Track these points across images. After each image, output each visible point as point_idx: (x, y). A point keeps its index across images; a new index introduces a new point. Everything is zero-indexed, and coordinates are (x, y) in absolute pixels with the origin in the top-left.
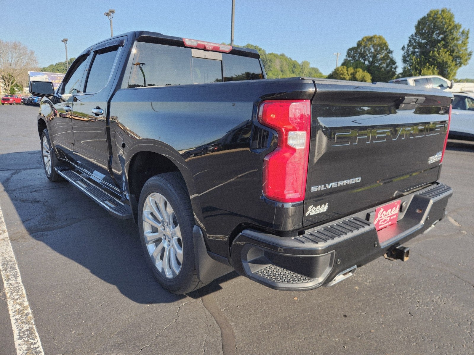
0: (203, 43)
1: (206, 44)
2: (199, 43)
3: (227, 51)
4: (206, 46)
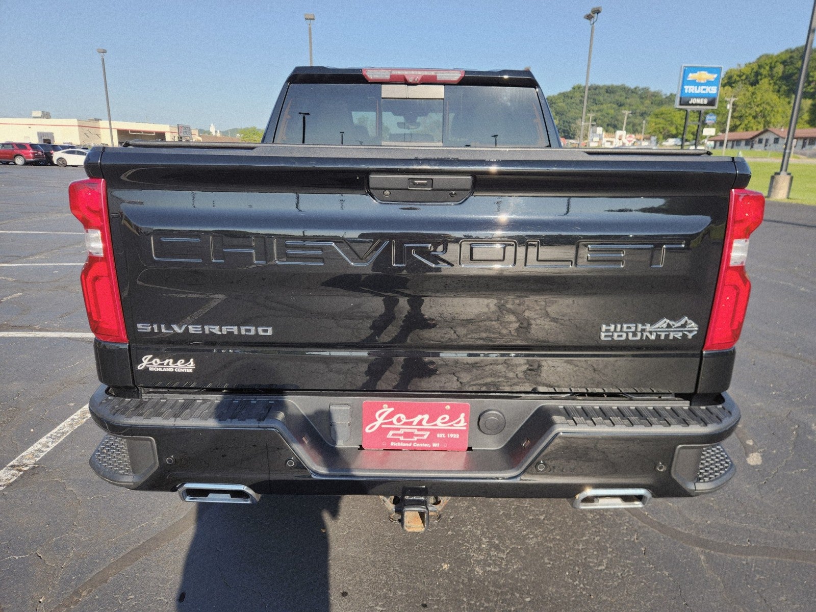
0: (399, 73)
1: (405, 73)
2: (394, 73)
3: (455, 81)
4: (407, 78)
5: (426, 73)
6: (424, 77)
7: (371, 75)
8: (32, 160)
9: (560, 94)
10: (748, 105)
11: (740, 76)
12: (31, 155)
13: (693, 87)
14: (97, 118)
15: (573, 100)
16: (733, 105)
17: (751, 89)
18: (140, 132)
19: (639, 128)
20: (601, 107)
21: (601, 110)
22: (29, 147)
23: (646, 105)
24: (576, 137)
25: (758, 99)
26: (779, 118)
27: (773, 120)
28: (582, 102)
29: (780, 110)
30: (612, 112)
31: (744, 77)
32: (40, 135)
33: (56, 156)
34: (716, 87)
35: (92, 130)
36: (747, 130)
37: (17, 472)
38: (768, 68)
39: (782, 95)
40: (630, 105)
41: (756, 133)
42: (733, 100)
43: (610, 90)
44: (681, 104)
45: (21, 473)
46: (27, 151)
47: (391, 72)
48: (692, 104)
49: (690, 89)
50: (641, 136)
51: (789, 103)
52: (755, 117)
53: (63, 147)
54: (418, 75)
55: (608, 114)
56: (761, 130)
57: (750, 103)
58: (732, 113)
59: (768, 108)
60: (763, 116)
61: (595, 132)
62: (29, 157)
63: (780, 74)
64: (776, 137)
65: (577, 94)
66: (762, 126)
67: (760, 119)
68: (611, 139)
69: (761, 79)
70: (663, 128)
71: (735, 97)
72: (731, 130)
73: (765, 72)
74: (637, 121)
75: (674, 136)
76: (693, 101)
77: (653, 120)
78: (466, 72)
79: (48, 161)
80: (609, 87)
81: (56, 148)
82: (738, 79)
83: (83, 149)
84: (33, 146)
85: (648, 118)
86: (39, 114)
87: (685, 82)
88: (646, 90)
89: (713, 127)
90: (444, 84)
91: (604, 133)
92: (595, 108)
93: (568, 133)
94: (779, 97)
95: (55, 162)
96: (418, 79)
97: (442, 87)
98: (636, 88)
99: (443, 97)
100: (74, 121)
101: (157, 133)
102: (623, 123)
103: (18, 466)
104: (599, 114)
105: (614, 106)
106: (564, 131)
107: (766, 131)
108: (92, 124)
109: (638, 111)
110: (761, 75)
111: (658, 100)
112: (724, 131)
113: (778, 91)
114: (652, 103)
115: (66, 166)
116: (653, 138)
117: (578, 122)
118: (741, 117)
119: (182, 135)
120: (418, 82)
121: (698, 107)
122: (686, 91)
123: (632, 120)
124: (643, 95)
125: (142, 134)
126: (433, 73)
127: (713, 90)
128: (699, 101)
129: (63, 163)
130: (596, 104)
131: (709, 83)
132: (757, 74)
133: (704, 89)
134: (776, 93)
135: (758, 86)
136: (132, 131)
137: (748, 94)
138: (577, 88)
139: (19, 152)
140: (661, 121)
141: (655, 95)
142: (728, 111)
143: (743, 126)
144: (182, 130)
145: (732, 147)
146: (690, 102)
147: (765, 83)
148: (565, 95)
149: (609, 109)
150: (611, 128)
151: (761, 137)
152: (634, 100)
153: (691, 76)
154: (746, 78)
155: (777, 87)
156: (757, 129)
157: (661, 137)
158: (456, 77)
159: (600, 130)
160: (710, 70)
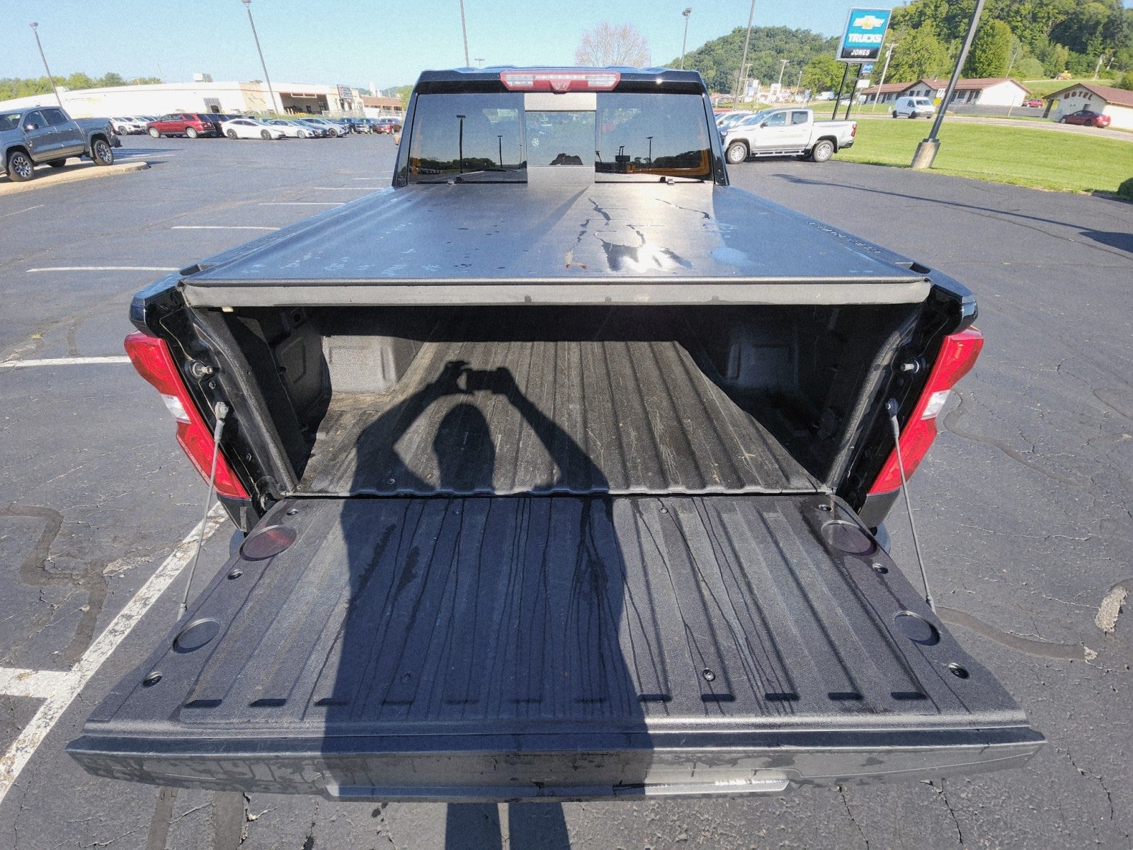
0: (544, 77)
1: (551, 77)
2: (538, 77)
3: (610, 88)
4: (553, 84)
5: (575, 77)
6: (573, 83)
7: (510, 81)
8: (203, 132)
9: (719, 39)
10: (907, 52)
11: (904, 16)
12: (201, 127)
13: (858, 35)
14: (259, 79)
15: (732, 47)
16: (893, 51)
17: (913, 32)
18: (302, 95)
19: (794, 78)
20: (760, 54)
21: (759, 59)
22: (196, 118)
23: (805, 51)
24: (732, 91)
25: (918, 44)
26: (935, 68)
27: (927, 70)
28: (741, 48)
29: (937, 57)
30: (769, 60)
31: (907, 18)
32: (207, 101)
33: (226, 126)
34: (881, 36)
35: (255, 94)
36: (901, 81)
37: (214, 524)
38: (933, 7)
39: (942, 40)
40: (790, 51)
41: (908, 85)
42: (893, 45)
43: (771, 33)
44: (842, 57)
45: (218, 525)
46: (196, 123)
47: (534, 77)
48: (854, 57)
49: (855, 38)
50: (795, 89)
51: (948, 49)
52: (911, 66)
53: (231, 117)
54: (565, 81)
55: (765, 63)
56: (914, 81)
57: (909, 50)
58: (890, 61)
59: (926, 55)
60: (919, 66)
61: (750, 85)
62: (199, 129)
63: (944, 15)
64: (928, 89)
65: (737, 40)
66: (916, 76)
67: (916, 68)
68: (766, 94)
69: (924, 21)
70: (818, 79)
71: (895, 41)
72: (886, 82)
73: (929, 12)
74: (793, 71)
75: (828, 89)
76: (855, 53)
77: (810, 70)
78: (623, 75)
79: (218, 133)
80: (770, 30)
81: (224, 118)
82: (902, 19)
83: (250, 118)
84: (201, 117)
85: (805, 68)
86: (201, 78)
87: (851, 28)
88: (807, 33)
89: (868, 78)
90: (597, 92)
91: (760, 86)
92: (753, 55)
93: (725, 86)
94: (939, 43)
95: (226, 134)
96: (566, 86)
97: (595, 95)
98: (797, 31)
99: (595, 109)
100: (236, 85)
101: (318, 96)
102: (779, 74)
103: (215, 517)
104: (757, 62)
105: (773, 53)
106: (721, 84)
107: (919, 82)
108: (254, 87)
109: (796, 59)
110: (925, 14)
111: (817, 45)
112: (877, 83)
113: (939, 35)
114: (811, 49)
115: (237, 138)
116: (807, 92)
117: (736, 73)
118: (897, 65)
119: (343, 97)
120: (565, 90)
121: (859, 59)
122: (850, 40)
123: (790, 69)
124: (804, 38)
125: (304, 97)
126: (583, 77)
127: (876, 39)
128: (862, 52)
129: (233, 136)
130: (755, 51)
131: (875, 30)
132: (922, 13)
133: (869, 38)
134: (936, 37)
135: (920, 28)
136: (294, 94)
137: (909, 39)
138: (738, 32)
139: (188, 123)
140: (818, 70)
141: (816, 38)
142: (886, 59)
143: (897, 76)
144: (342, 92)
145: (883, 102)
146: (852, 54)
147: (928, 25)
148: (725, 41)
149: (767, 56)
150: (767, 81)
151: (912, 90)
152: (794, 45)
153: (858, 22)
154: (910, 19)
155: (938, 30)
156: (911, 80)
157: (815, 89)
158: (610, 81)
159: (756, 82)
160: (878, 14)
